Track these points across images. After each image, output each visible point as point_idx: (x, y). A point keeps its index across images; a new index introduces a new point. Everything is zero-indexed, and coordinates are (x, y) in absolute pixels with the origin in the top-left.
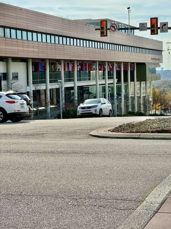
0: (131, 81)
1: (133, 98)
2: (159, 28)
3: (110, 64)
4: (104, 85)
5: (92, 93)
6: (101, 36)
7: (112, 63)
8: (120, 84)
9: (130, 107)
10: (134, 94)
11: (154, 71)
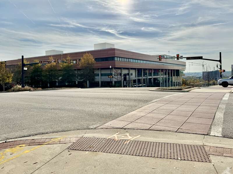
0: (173, 76)
1: (174, 82)
2: (180, 58)
3: (165, 70)
4: (163, 78)
6: (160, 60)
8: (169, 77)
11: (182, 73)
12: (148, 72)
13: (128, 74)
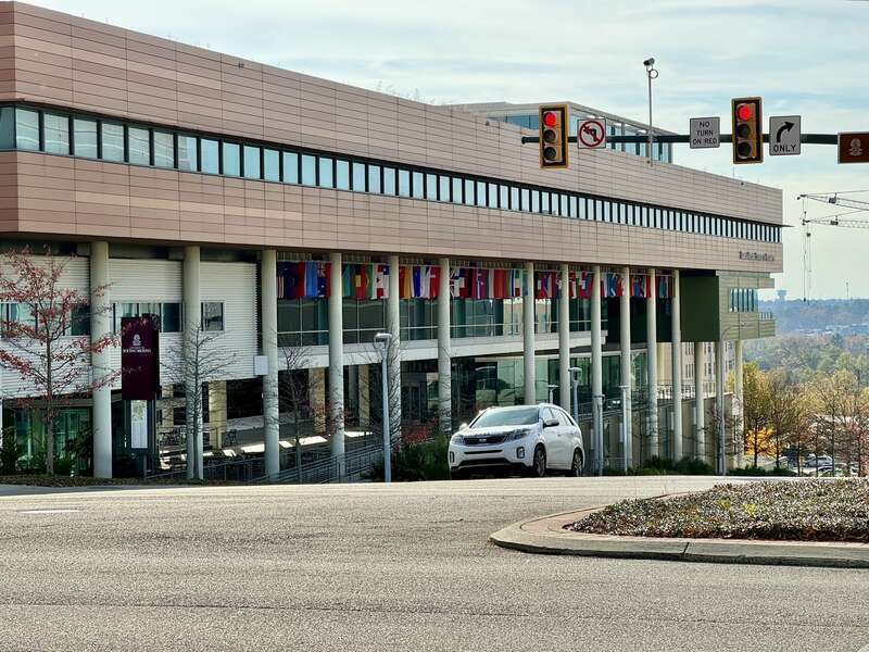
0: (658, 341)
1: (667, 407)
2: (766, 138)
3: (579, 275)
4: (556, 356)
5: (506, 386)
6: (545, 165)
7: (585, 269)
8: (618, 353)
9: (656, 439)
10: (673, 392)
11: (748, 303)
12: (390, 288)
13: (174, 316)
